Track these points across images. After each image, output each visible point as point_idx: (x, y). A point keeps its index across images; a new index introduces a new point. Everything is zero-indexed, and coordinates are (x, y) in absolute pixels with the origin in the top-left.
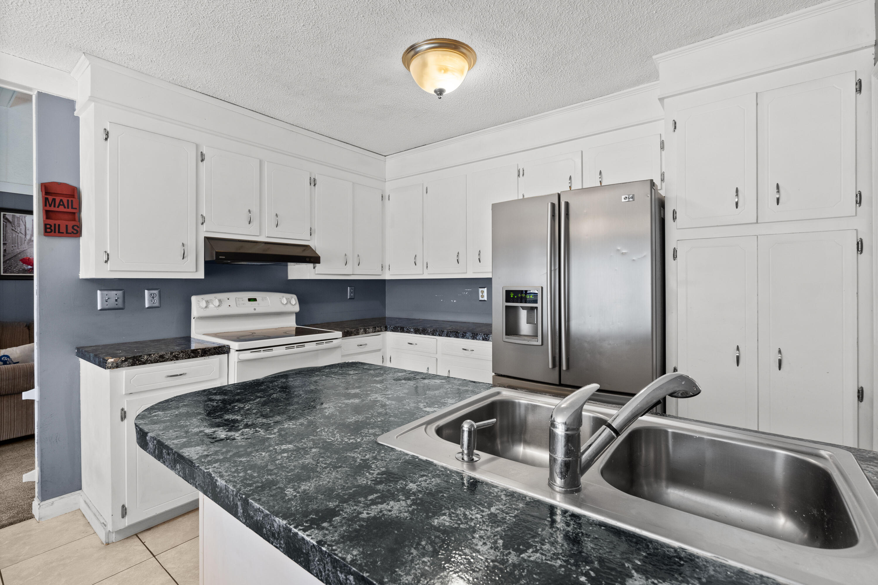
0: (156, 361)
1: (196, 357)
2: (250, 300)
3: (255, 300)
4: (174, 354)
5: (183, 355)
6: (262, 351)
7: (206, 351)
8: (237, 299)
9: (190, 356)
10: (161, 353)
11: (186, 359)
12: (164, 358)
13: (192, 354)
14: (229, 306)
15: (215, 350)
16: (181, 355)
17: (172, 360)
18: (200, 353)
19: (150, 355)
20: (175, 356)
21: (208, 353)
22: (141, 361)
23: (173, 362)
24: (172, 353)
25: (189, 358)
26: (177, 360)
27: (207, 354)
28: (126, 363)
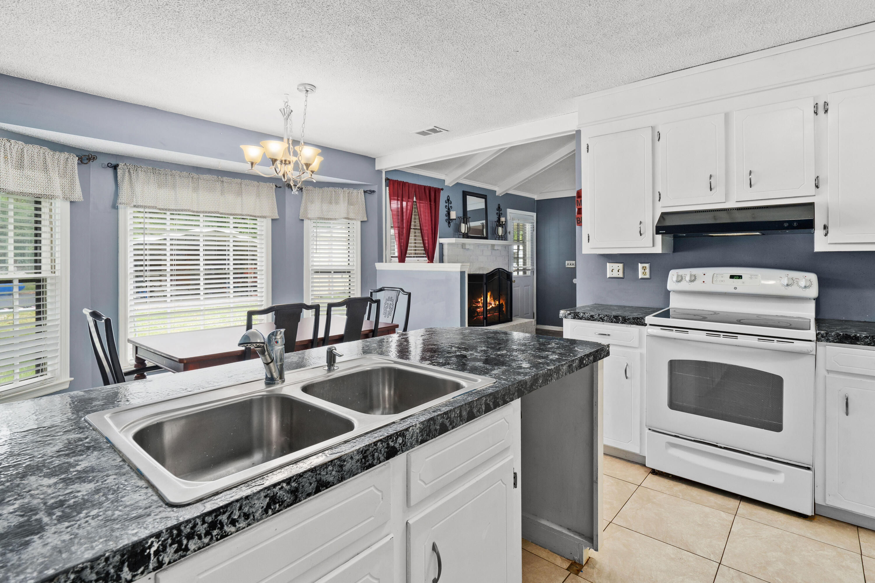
0: (588, 319)
1: (618, 323)
2: (732, 277)
3: (740, 277)
4: (600, 316)
5: (607, 319)
6: (674, 331)
7: (626, 319)
8: (715, 275)
9: (612, 320)
10: (592, 314)
11: (609, 322)
12: (593, 318)
13: (614, 319)
14: (704, 282)
15: (633, 320)
16: (606, 318)
17: (599, 321)
18: (621, 319)
19: (584, 313)
20: (601, 318)
21: (628, 322)
22: (579, 317)
23: (600, 322)
24: (599, 315)
25: (612, 322)
26: (603, 321)
27: (626, 322)
28: (570, 316)
